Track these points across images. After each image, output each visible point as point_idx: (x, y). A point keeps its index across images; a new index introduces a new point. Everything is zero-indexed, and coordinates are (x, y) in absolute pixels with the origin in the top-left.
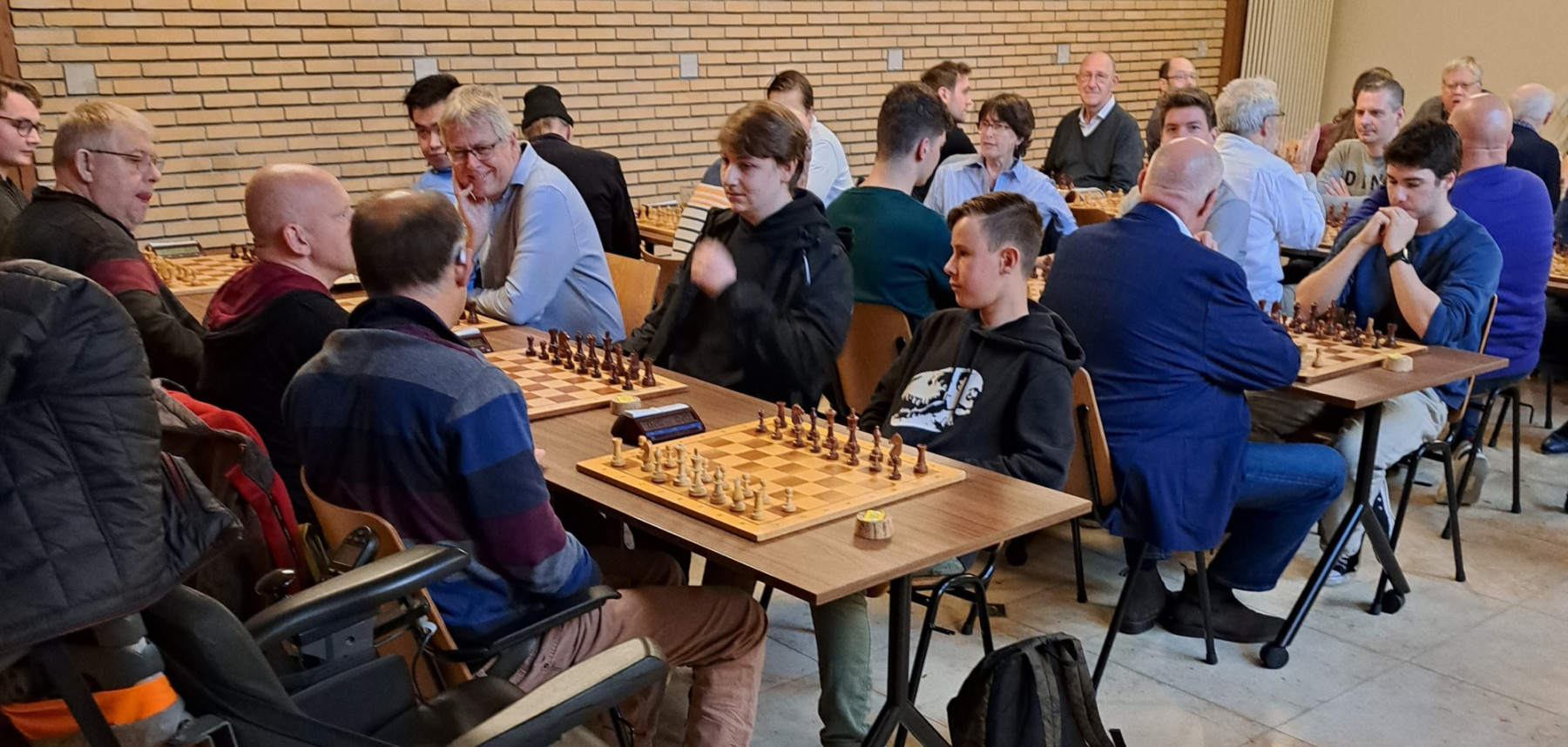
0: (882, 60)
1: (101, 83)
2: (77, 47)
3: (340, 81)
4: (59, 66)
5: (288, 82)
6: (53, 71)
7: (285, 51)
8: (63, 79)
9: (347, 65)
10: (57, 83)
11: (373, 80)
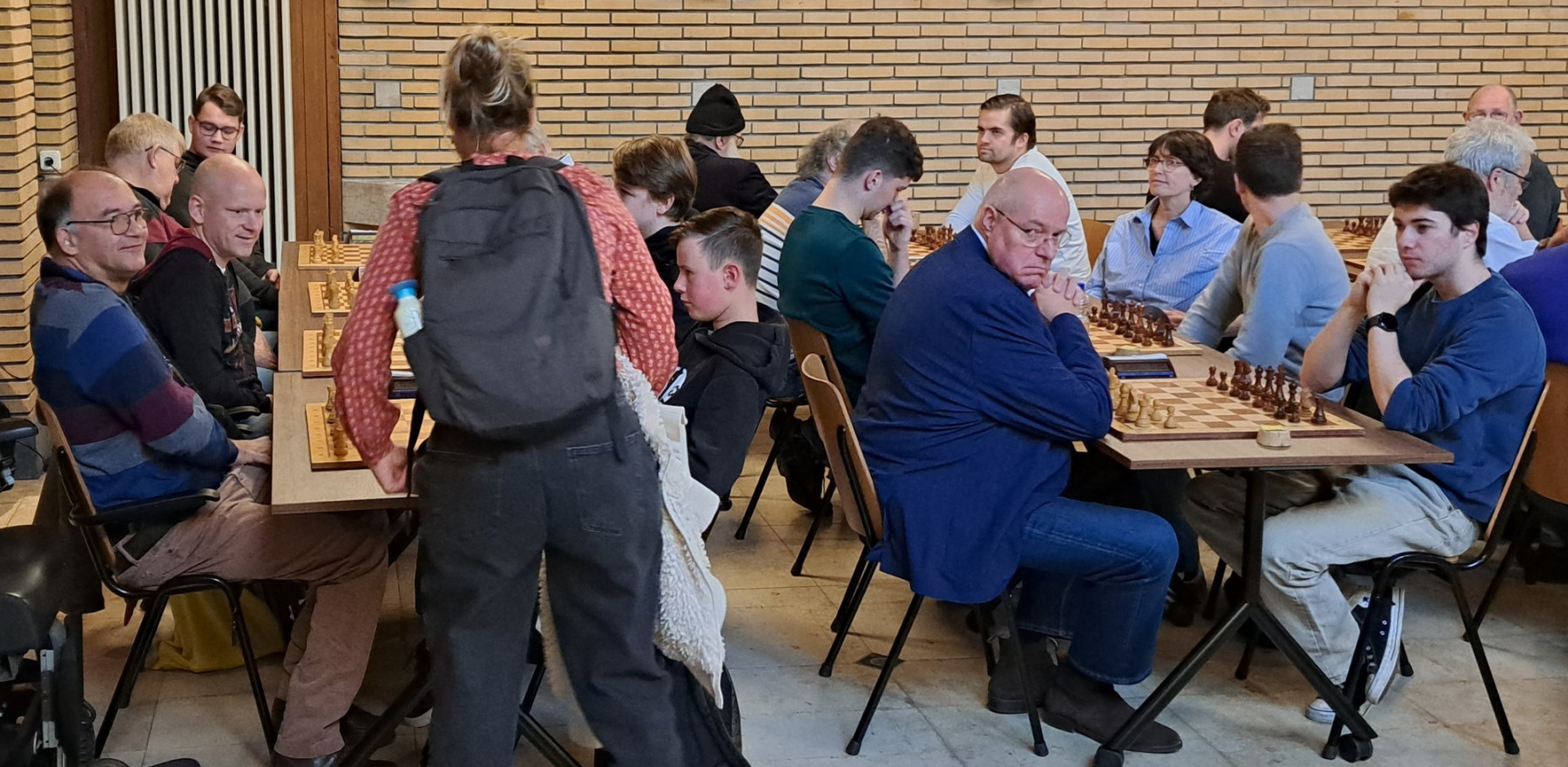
0: (1281, 88)
1: (404, 98)
2: (389, 68)
3: (616, 101)
4: (372, 83)
5: (567, 102)
6: (366, 87)
7: (568, 74)
8: (373, 94)
9: (626, 88)
10: (367, 97)
11: (651, 101)
